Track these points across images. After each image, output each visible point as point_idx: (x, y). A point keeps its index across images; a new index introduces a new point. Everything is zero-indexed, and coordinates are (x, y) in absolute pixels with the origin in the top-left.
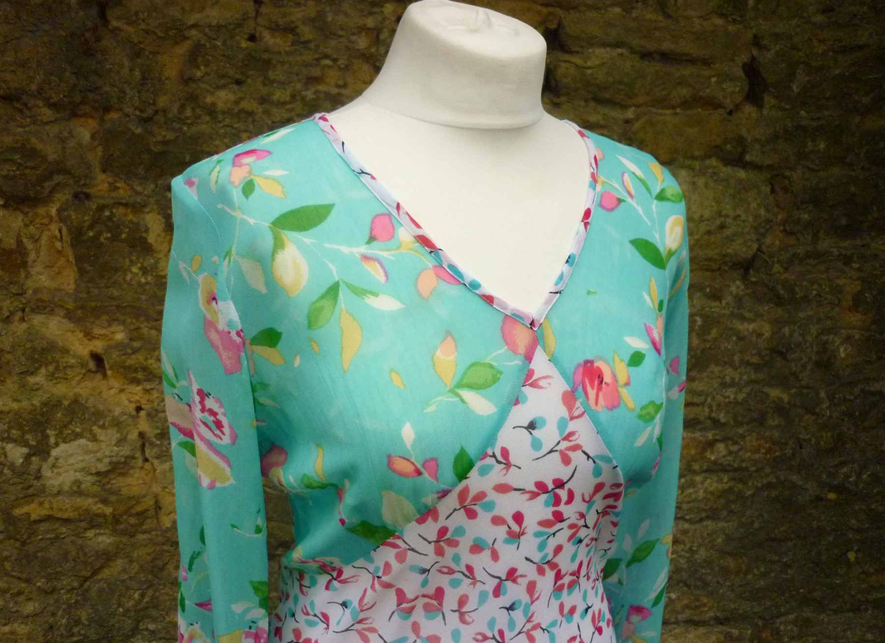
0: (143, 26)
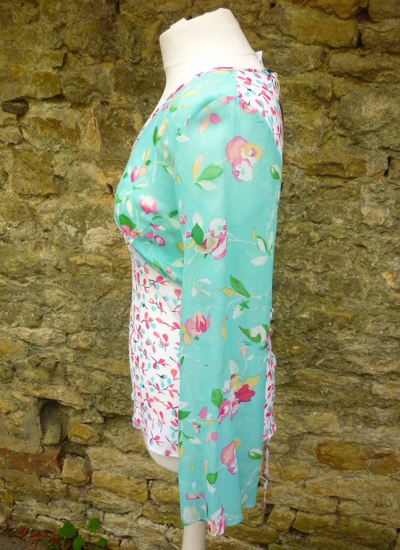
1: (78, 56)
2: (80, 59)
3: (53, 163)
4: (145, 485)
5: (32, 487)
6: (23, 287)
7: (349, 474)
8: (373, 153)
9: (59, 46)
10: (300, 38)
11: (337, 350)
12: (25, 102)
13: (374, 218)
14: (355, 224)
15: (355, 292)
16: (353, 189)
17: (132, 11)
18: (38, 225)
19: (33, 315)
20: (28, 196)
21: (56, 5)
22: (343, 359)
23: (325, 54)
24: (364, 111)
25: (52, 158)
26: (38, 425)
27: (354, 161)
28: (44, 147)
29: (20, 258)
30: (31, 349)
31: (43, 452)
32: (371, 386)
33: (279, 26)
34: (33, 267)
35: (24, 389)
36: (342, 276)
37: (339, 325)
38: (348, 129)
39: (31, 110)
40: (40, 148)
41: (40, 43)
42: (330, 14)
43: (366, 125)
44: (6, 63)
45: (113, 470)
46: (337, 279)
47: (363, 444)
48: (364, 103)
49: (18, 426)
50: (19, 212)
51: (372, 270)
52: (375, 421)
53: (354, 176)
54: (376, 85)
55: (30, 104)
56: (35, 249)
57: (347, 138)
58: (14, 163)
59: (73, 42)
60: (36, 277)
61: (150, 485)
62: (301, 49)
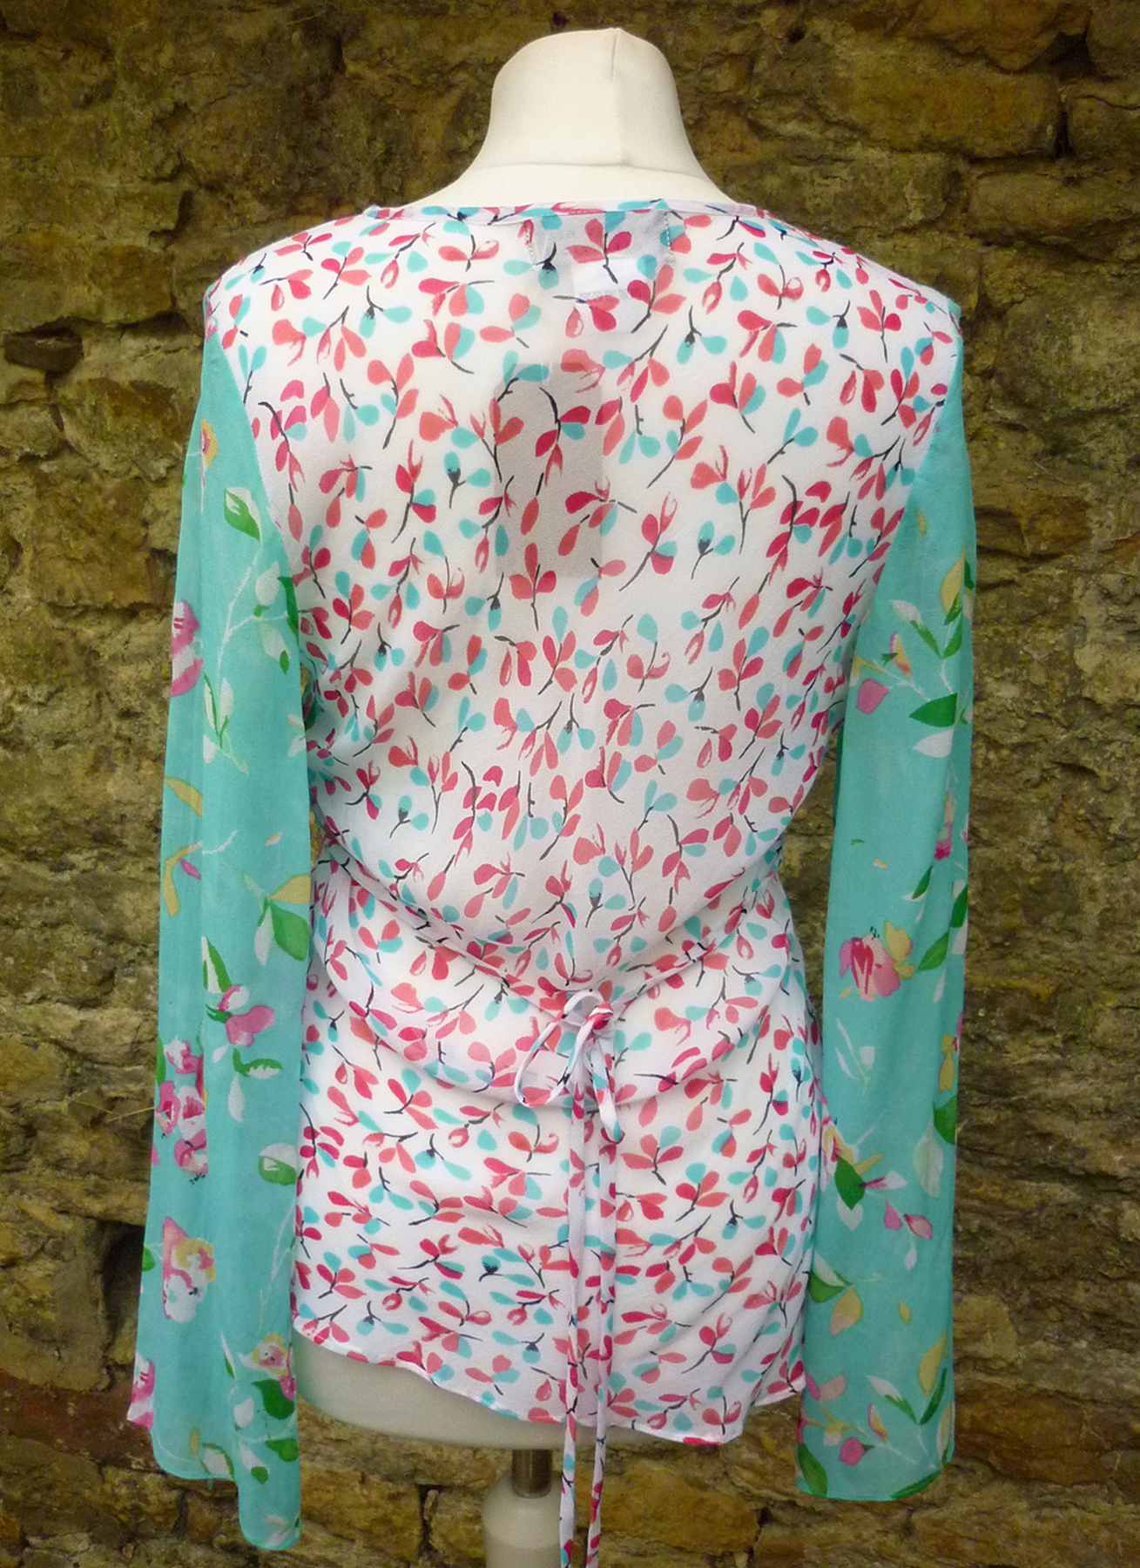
0: (390, 70)
1: (223, 198)
2: (227, 206)
3: (147, 512)
4: (413, 1503)
5: (76, 1494)
6: (59, 884)
7: (1049, 1498)
8: (1111, 478)
9: (168, 170)
10: (878, 133)
11: (1007, 1095)
12: (72, 335)
13: (1116, 681)
14: (1055, 700)
15: (1060, 914)
16: (1048, 591)
17: (379, 64)
18: (105, 699)
19: (85, 968)
20: (74, 613)
21: (160, 51)
22: (1026, 1126)
23: (955, 177)
24: (1078, 350)
25: (146, 499)
26: (96, 1303)
27: (1052, 503)
28: (121, 468)
29: (50, 795)
30: (78, 1070)
31: (110, 1387)
32: (1115, 1215)
33: (814, 98)
34: (88, 823)
35: (58, 1193)
36: (1018, 863)
37: (1012, 1015)
38: (1030, 406)
39: (87, 359)
40: (113, 469)
41: (113, 164)
42: (970, 56)
43: (1085, 392)
44: (16, 222)
45: (317, 1453)
46: (1000, 871)
47: (1094, 1401)
48: (1078, 324)
49: (39, 1304)
50: (49, 659)
51: (1114, 845)
52: (1132, 1326)
53: (1053, 551)
54: (1115, 269)
55: (85, 343)
56: (94, 768)
57: (1030, 435)
58: (39, 513)
59: (207, 157)
60: (96, 852)
61: (428, 1504)
62: (880, 166)
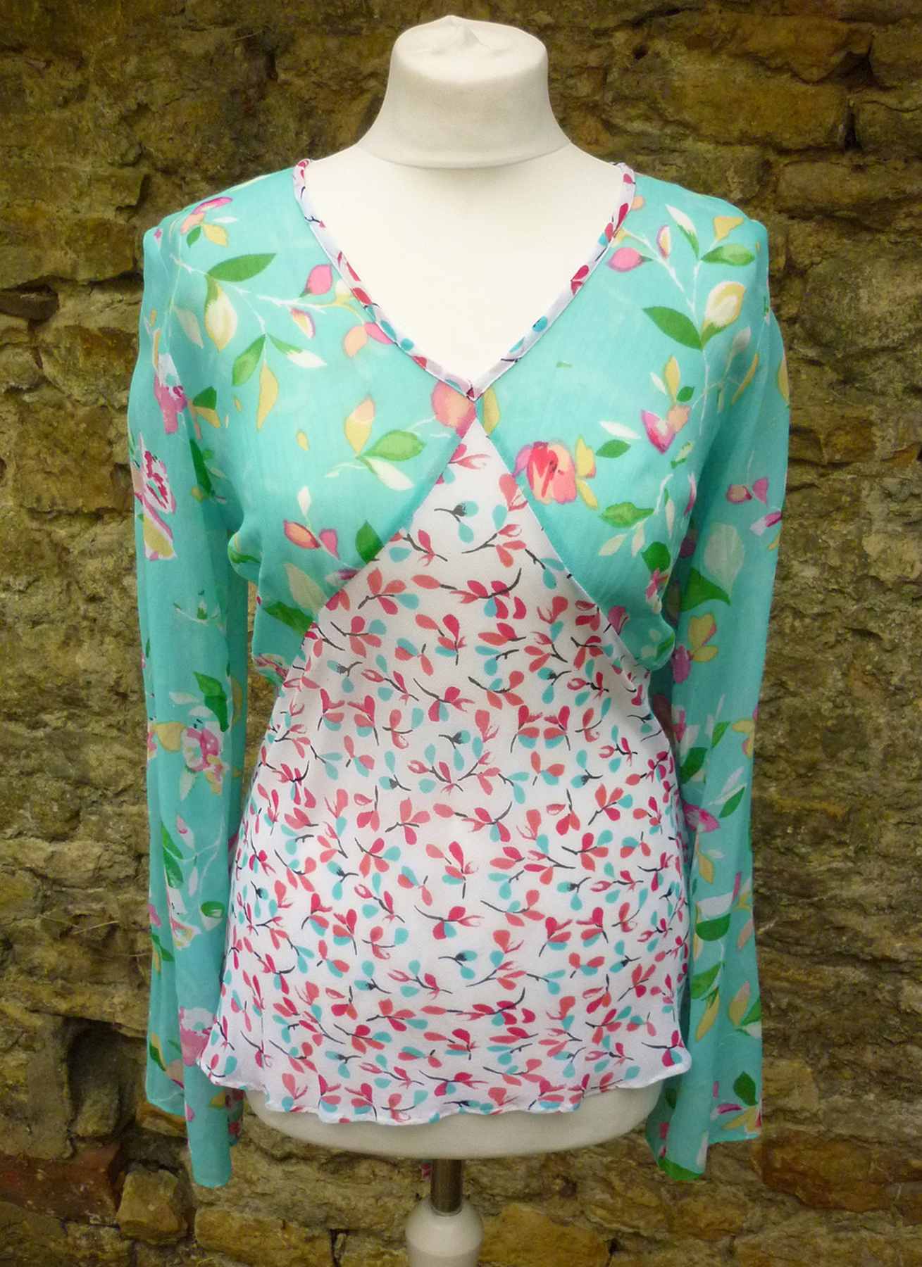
0: (314, 78)
1: (178, 181)
2: (180, 187)
3: (112, 434)
4: (325, 1245)
5: (44, 1246)
6: (35, 739)
7: (845, 1223)
8: (890, 403)
9: (131, 157)
10: (707, 129)
11: (809, 897)
12: (49, 290)
13: (895, 563)
14: (848, 579)
15: (852, 750)
16: (841, 491)
17: (305, 73)
18: (74, 587)
19: (55, 809)
20: (49, 517)
21: (126, 61)
22: (826, 921)
23: (767, 165)
24: (864, 301)
25: (111, 423)
26: (61, 1086)
27: (844, 422)
28: (92, 398)
29: (28, 666)
30: (49, 893)
31: (73, 1156)
32: (897, 991)
33: (655, 101)
34: (59, 688)
35: (30, 996)
36: (819, 710)
37: (814, 831)
38: (827, 345)
39: (62, 310)
40: (83, 400)
41: (86, 152)
42: (779, 70)
43: (870, 335)
44: (6, 198)
45: (246, 1205)
46: (803, 717)
47: (880, 1143)
48: (865, 280)
49: (14, 1088)
50: (28, 554)
51: (894, 694)
52: (909, 1081)
53: (845, 460)
54: (893, 237)
55: (61, 297)
56: (65, 643)
57: (827, 368)
58: (22, 436)
59: (164, 148)
60: (65, 713)
61: (338, 1245)
62: (709, 156)
